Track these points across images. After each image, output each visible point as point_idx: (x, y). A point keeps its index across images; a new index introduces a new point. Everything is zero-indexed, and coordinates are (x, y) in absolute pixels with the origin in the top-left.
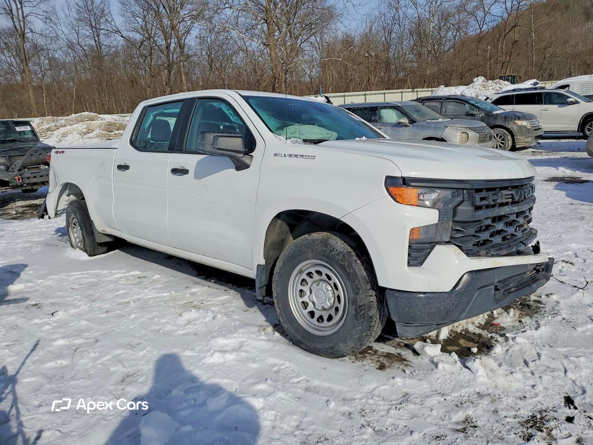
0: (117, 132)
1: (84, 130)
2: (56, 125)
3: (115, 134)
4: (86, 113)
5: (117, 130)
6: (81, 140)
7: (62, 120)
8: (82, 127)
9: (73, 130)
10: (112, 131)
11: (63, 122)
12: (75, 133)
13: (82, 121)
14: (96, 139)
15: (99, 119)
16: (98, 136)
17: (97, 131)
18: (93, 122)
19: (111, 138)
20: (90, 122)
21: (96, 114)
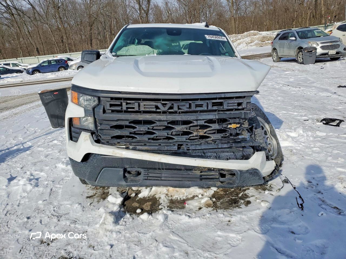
0: (267, 42)
1: (249, 41)
2: (236, 39)
3: (266, 43)
4: (253, 31)
5: (268, 41)
6: (246, 47)
7: (239, 36)
8: (248, 39)
9: (244, 42)
10: (264, 41)
11: (240, 37)
12: (244, 43)
13: (249, 36)
14: (254, 46)
15: (259, 34)
16: (256, 45)
17: (256, 42)
18: (255, 36)
19: (262, 45)
20: (253, 36)
21: (258, 31)
